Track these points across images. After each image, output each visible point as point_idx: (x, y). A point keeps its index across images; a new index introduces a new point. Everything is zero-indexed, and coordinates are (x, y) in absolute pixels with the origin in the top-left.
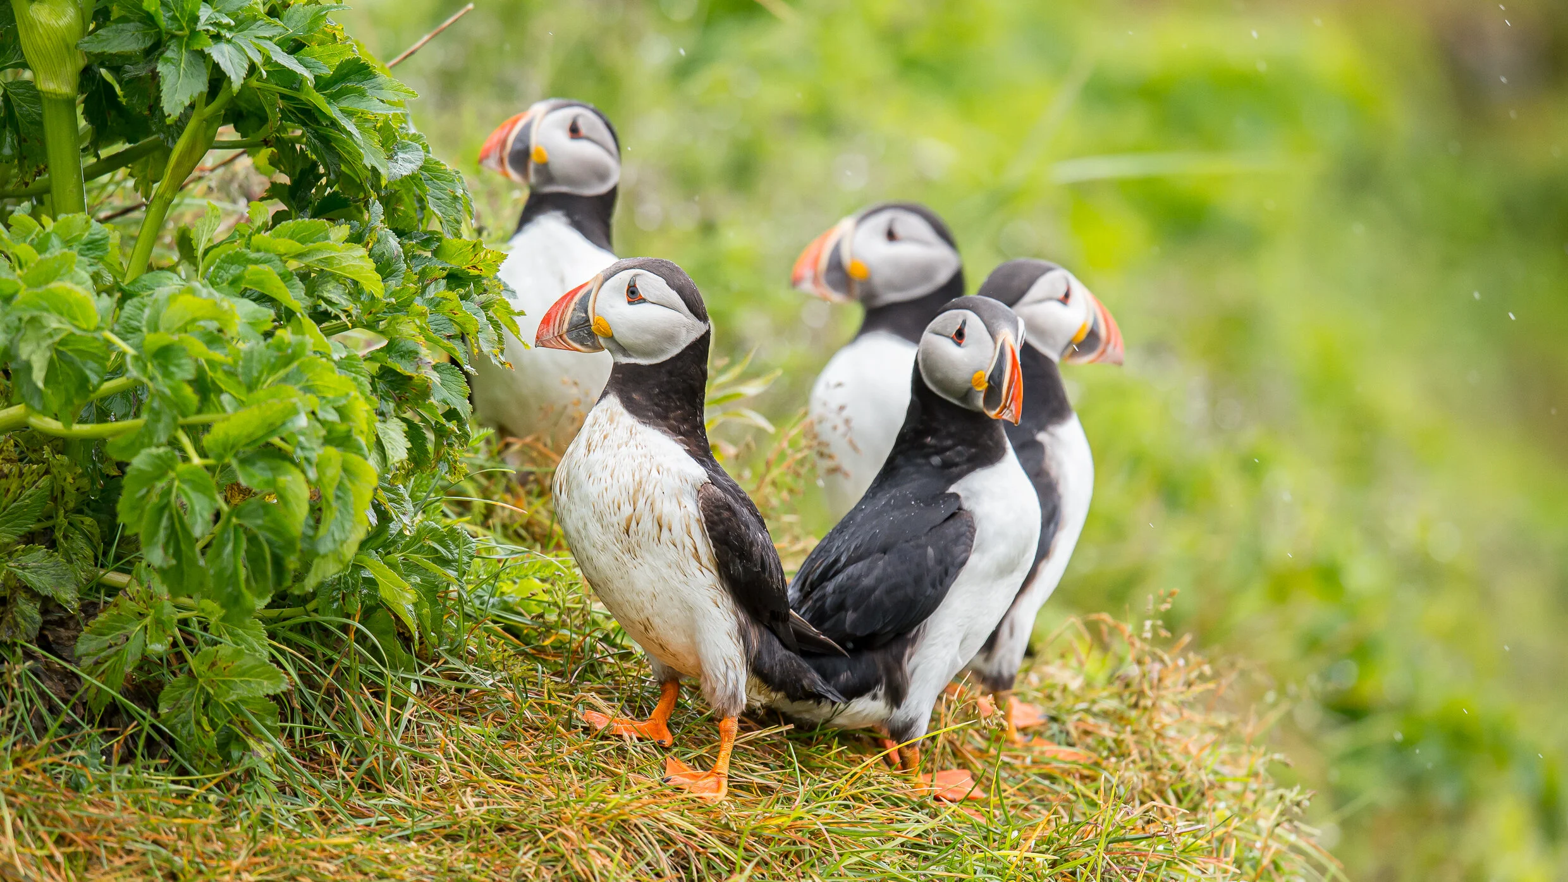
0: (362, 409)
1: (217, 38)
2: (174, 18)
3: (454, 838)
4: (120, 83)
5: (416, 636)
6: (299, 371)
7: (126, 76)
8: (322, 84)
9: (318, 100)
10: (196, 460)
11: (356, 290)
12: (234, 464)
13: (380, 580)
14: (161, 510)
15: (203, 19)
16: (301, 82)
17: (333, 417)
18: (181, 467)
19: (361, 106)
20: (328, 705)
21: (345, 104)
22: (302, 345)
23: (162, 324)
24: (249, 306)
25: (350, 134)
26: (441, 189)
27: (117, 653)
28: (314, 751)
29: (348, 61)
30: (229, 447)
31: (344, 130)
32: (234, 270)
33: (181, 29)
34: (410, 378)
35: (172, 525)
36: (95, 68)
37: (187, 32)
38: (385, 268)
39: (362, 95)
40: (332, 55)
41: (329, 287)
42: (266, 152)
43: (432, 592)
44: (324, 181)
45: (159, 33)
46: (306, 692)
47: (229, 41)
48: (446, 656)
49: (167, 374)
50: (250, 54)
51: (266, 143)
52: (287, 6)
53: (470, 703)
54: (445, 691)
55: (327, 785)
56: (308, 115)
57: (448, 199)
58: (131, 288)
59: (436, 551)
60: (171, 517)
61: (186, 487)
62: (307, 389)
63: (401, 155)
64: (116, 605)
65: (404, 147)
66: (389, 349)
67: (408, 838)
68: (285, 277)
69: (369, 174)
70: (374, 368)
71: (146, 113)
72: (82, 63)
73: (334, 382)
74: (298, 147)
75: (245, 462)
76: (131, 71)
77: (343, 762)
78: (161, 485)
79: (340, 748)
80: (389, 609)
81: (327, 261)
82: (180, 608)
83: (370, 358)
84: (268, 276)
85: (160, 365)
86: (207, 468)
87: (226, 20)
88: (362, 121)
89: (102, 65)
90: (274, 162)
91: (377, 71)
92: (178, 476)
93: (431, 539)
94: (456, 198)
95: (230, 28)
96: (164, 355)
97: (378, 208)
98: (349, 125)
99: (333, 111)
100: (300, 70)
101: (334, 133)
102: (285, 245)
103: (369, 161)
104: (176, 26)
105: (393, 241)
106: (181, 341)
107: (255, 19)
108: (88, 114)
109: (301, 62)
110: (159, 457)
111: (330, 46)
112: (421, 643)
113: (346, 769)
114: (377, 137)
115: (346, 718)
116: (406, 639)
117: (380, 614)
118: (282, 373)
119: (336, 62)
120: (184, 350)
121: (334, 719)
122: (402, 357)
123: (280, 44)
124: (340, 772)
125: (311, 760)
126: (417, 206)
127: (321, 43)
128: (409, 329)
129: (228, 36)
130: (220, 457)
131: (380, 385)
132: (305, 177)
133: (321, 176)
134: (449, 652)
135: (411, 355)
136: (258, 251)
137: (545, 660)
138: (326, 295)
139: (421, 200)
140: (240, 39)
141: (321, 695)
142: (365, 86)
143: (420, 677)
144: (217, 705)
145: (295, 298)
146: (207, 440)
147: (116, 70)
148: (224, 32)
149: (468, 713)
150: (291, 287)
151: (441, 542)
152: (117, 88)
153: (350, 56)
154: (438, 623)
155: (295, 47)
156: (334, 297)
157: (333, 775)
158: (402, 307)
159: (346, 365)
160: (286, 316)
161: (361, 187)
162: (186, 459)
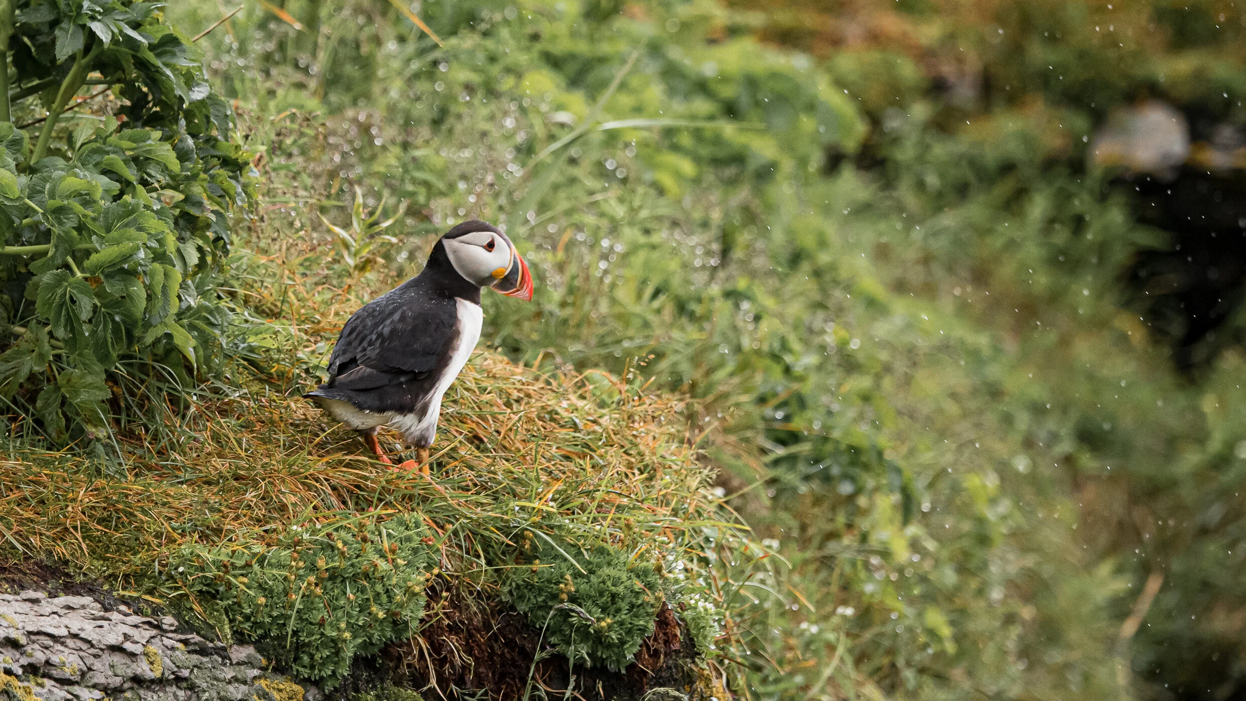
0: (171, 240)
1: (93, 18)
2: (68, 5)
3: (209, 483)
4: (34, 45)
5: (195, 365)
6: (135, 219)
7: (38, 43)
8: (152, 47)
9: (151, 57)
10: (79, 274)
11: (165, 169)
12: (102, 277)
13: (175, 334)
14: (62, 305)
15: (85, 7)
16: (139, 47)
17: (154, 244)
18: (71, 280)
19: (174, 61)
20: (141, 406)
21: (165, 59)
22: (138, 205)
23: (57, 193)
24: (105, 179)
25: (168, 76)
26: (219, 111)
27: (16, 372)
28: (132, 432)
29: (166, 36)
30: (99, 267)
31: (163, 74)
32: (97, 158)
33: (71, 11)
34: (198, 217)
35: (68, 313)
36: (20, 35)
37: (74, 14)
38: (183, 156)
39: (174, 55)
40: (157, 32)
41: (151, 167)
42: (117, 87)
43: (205, 341)
44: (151, 105)
45: (59, 13)
46: (129, 399)
47: (99, 21)
48: (212, 380)
49: (61, 223)
50: (112, 28)
51: (119, 81)
52: (131, 2)
53: (225, 407)
54: (210, 400)
55: (139, 452)
56: (142, 65)
57: (222, 116)
58: (36, 166)
59: (208, 319)
60: (67, 309)
61: (75, 291)
62: (140, 229)
63: (196, 89)
64: (17, 346)
65: (198, 85)
66: (187, 200)
67: (182, 483)
68: (126, 162)
69: (177, 101)
70: (177, 212)
71: (49, 65)
72: (11, 31)
73: (153, 223)
74: (137, 84)
75: (108, 276)
76: (42, 39)
77: (149, 439)
78: (60, 291)
79: (147, 430)
80: (180, 352)
81: (149, 151)
82: (54, 347)
83: (176, 206)
84: (116, 160)
85: (56, 217)
86: (86, 279)
87: (98, 9)
88: (174, 69)
89: (24, 34)
90: (123, 93)
91: (183, 41)
92: (69, 284)
93: (206, 312)
94: (226, 116)
95: (100, 14)
96: (59, 212)
97: (183, 122)
98: (168, 72)
99: (158, 63)
100: (139, 38)
101: (157, 76)
102: (126, 144)
103: (178, 92)
104: (68, 9)
105: (190, 141)
106: (69, 204)
107: (114, 9)
108: (15, 63)
109: (140, 34)
110: (57, 275)
111: (156, 26)
112: (198, 371)
113: (150, 443)
114: (182, 80)
115: (150, 414)
116: (189, 369)
117: (174, 355)
118: (126, 220)
119: (160, 35)
120: (71, 209)
121: (144, 414)
122: (193, 205)
123: (127, 23)
124: (147, 444)
125: (131, 438)
126: (205, 120)
127: (151, 24)
128: (197, 189)
129: (99, 17)
130: (93, 273)
131: (181, 222)
132: (140, 101)
133: (149, 102)
134: (214, 377)
135: (199, 204)
136: (111, 146)
137: (272, 383)
138: (148, 171)
139: (207, 118)
140: (107, 20)
141: (136, 400)
142: (176, 50)
143: (197, 391)
144: (71, 404)
145: (131, 174)
146: (86, 263)
147: (32, 38)
148: (97, 15)
149: (224, 413)
150: (129, 167)
151: (211, 313)
152: (33, 50)
153: (167, 32)
154: (208, 360)
155: (136, 26)
156: (153, 173)
157: (142, 447)
158: (194, 177)
159: (159, 213)
160: (126, 185)
161: (172, 108)
162: (73, 274)
